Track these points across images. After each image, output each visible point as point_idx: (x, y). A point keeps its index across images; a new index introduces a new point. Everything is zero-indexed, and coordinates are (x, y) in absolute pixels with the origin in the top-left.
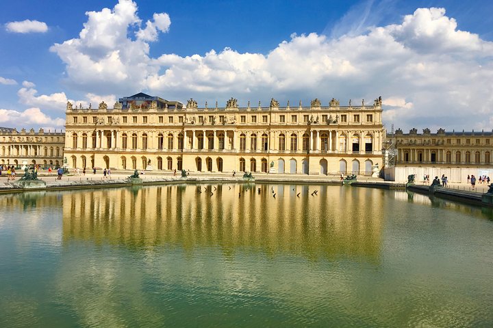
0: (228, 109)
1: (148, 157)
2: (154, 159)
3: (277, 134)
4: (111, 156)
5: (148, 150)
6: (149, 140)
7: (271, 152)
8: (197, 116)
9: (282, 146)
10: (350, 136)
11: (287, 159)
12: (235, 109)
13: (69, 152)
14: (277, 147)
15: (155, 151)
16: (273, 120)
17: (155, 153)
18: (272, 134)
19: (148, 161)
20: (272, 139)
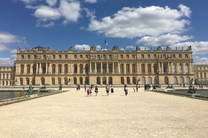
0: (114, 51)
1: (68, 78)
2: (72, 78)
3: (141, 64)
4: (46, 78)
5: (68, 74)
6: (69, 68)
7: (138, 73)
8: (96, 55)
9: (143, 70)
10: (178, 65)
11: (146, 77)
12: (117, 51)
13: (18, 76)
14: (141, 71)
15: (72, 74)
16: (138, 57)
17: (72, 75)
18: (138, 64)
19: (68, 80)
20: (138, 67)
